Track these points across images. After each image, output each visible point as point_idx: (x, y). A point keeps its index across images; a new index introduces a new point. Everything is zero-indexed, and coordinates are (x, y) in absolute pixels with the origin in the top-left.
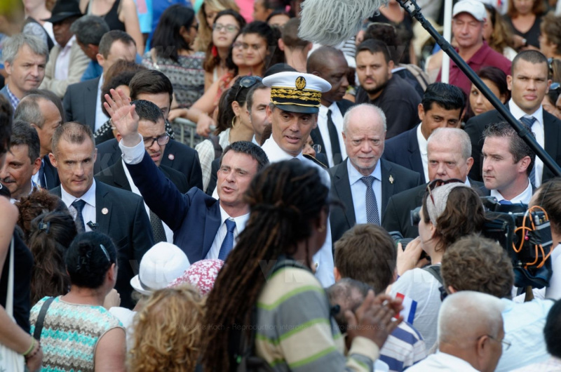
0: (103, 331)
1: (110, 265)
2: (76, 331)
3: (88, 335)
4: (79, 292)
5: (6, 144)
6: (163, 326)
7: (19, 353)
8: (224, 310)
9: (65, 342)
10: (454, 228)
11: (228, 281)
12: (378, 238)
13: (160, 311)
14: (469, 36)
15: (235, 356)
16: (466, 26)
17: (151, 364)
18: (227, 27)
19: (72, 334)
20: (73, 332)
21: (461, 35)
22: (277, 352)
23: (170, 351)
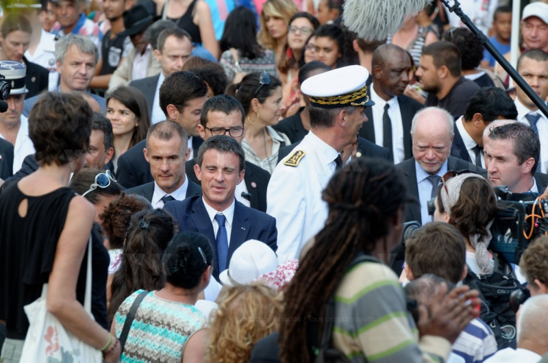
0: (194, 330)
1: (206, 268)
2: (166, 327)
3: (178, 332)
4: (173, 290)
5: (85, 145)
6: (241, 321)
7: (97, 348)
8: (301, 305)
9: (155, 336)
10: (467, 217)
11: (306, 277)
12: (449, 236)
13: (238, 307)
14: (538, 38)
15: (313, 348)
16: (535, 29)
17: (231, 358)
18: (302, 29)
19: (163, 330)
20: (163, 328)
21: (530, 38)
22: (355, 345)
23: (249, 345)
